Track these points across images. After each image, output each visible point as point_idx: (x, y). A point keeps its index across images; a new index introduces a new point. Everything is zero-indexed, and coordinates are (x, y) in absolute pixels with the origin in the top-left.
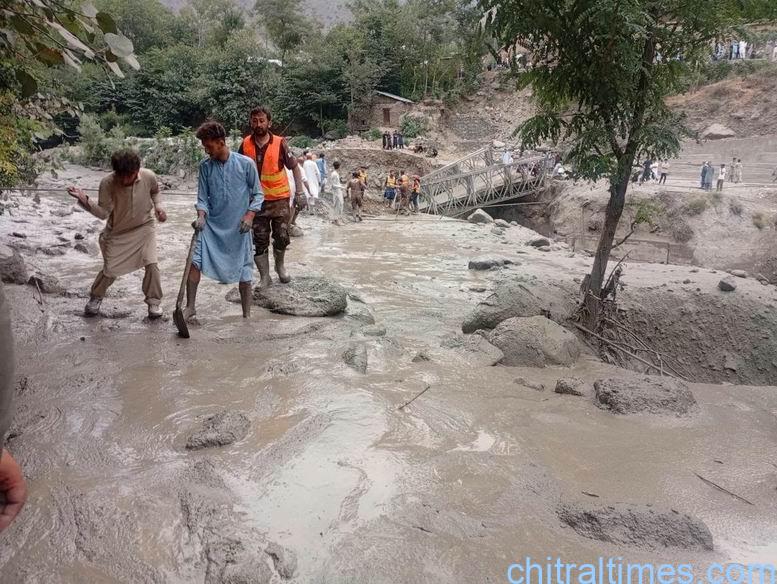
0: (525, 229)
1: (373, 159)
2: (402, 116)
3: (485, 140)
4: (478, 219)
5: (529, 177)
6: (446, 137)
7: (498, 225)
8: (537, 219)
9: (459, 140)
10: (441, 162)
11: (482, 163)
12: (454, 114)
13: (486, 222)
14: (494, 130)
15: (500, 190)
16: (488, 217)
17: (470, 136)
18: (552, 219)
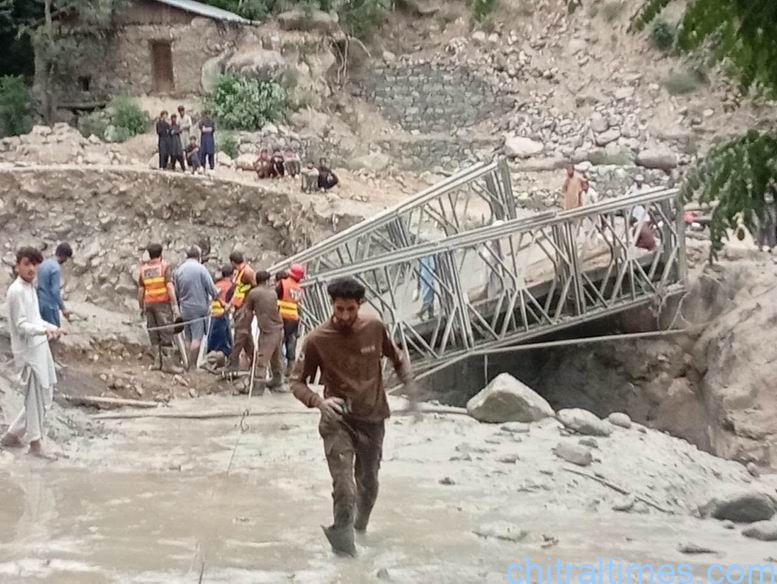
0: (657, 439)
1: (123, 201)
2: (211, 65)
3: (480, 132)
4: (502, 411)
5: (634, 254)
6: (354, 128)
7: (570, 429)
8: (666, 384)
9: (397, 134)
10: (346, 208)
11: (480, 210)
12: (378, 54)
13: (528, 416)
14: (507, 104)
15: (546, 297)
16: (535, 400)
17: (430, 120)
18: (714, 382)
